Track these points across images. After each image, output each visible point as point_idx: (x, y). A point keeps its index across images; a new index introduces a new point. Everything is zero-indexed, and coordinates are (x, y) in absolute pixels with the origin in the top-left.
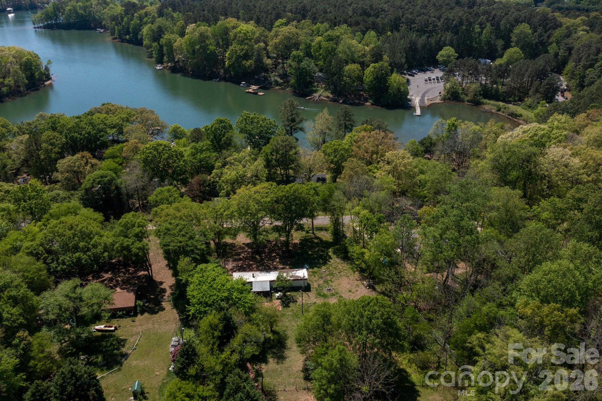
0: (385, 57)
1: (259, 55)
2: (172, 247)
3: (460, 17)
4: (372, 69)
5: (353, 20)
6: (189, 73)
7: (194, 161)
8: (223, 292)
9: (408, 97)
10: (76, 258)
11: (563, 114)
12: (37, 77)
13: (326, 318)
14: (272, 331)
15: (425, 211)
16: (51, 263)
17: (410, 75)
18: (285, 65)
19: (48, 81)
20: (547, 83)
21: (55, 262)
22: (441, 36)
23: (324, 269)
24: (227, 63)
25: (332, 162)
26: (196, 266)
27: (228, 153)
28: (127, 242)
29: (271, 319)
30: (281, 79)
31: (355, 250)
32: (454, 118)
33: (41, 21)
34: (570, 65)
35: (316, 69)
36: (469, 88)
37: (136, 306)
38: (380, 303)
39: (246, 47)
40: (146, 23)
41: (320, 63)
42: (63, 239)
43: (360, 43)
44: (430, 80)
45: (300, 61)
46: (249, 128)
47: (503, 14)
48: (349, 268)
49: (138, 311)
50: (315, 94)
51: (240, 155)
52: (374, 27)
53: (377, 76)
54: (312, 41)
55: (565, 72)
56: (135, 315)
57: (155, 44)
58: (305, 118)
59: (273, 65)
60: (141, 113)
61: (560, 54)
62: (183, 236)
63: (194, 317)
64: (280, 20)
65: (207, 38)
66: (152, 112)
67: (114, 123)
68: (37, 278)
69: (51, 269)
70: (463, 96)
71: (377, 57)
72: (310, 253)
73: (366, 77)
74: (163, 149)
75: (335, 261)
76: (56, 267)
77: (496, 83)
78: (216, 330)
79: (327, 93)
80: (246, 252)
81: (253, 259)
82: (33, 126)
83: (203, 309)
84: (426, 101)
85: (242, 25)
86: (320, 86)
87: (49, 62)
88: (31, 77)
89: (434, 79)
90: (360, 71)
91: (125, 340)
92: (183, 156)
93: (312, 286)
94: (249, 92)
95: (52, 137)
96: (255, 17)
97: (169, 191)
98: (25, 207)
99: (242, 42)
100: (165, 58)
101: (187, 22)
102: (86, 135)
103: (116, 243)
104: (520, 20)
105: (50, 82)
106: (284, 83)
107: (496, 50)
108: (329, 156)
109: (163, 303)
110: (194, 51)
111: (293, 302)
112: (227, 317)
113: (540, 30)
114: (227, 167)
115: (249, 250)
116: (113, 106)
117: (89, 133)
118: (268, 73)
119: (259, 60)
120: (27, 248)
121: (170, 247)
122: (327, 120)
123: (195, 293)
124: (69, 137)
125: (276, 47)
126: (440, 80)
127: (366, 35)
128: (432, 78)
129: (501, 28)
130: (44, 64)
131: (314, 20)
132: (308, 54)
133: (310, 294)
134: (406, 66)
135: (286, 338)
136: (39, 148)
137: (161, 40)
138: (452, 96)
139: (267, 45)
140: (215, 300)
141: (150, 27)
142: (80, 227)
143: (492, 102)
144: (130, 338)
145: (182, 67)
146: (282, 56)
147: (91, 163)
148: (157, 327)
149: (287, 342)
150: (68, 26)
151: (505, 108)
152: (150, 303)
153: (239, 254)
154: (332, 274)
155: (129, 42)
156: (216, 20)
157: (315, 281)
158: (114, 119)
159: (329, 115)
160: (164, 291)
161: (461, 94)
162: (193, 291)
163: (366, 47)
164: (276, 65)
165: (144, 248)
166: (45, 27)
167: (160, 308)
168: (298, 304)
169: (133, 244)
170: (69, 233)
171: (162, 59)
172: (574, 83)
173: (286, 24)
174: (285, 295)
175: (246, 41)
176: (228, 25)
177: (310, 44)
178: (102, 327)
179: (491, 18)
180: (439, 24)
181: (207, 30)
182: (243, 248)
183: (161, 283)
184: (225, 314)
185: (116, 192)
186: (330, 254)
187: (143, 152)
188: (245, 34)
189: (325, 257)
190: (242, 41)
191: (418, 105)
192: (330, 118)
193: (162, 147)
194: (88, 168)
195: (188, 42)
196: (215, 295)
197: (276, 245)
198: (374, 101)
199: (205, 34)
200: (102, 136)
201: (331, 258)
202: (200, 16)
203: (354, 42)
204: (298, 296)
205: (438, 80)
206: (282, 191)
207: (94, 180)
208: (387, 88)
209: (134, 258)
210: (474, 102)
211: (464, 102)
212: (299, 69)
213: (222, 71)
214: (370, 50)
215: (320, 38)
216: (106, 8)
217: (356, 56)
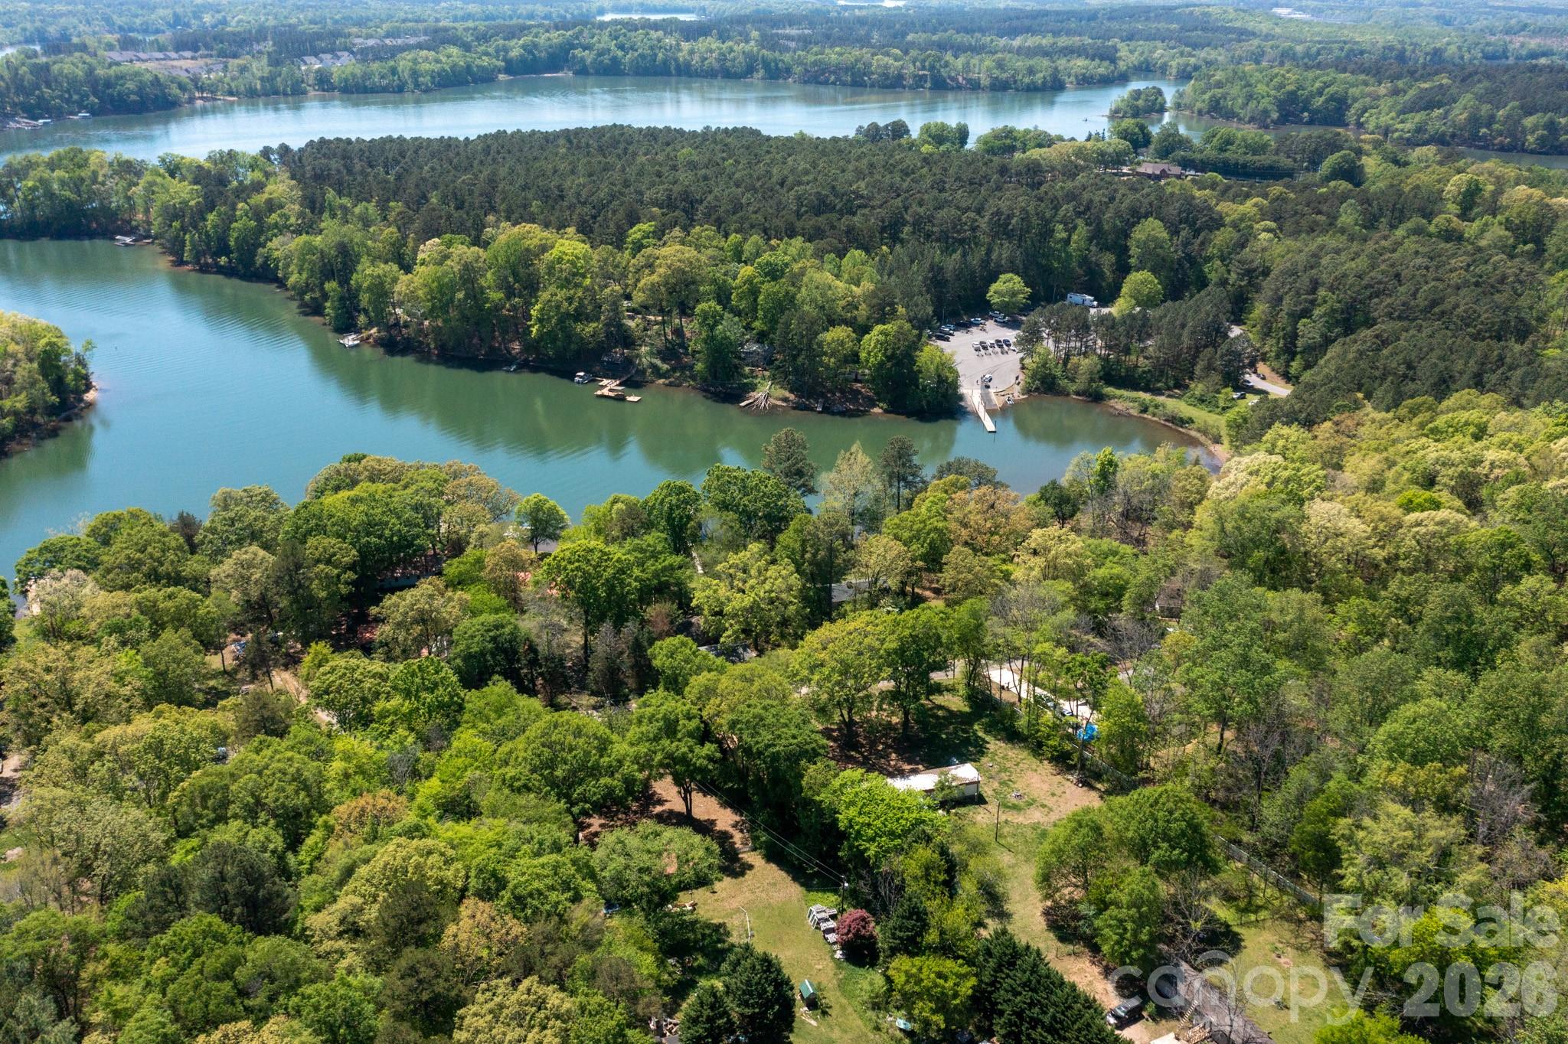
0: (899, 309)
1: (612, 311)
4: (882, 338)
5: (808, 225)
6: (431, 354)
9: (959, 392)
12: (70, 384)
17: (939, 338)
19: (88, 392)
22: (990, 250)
23: (986, 761)
24: (534, 330)
30: (664, 360)
32: (1111, 449)
34: (1260, 309)
35: (747, 338)
36: (1076, 366)
39: (579, 293)
41: (759, 324)
43: (839, 278)
44: (985, 348)
45: (717, 324)
47: (1105, 199)
48: (1028, 755)
50: (755, 395)
52: (852, 235)
53: (893, 353)
54: (730, 275)
55: (1248, 321)
57: (331, 285)
60: (457, 474)
61: (1231, 283)
64: (639, 226)
65: (481, 274)
70: (1063, 382)
71: (884, 308)
72: (943, 736)
73: (868, 353)
74: (600, 560)
75: (997, 746)
77: (1128, 353)
79: (781, 390)
84: (993, 397)
85: (556, 239)
86: (760, 375)
88: (57, 388)
89: (992, 346)
90: (852, 341)
91: (723, 925)
93: (985, 795)
94: (603, 396)
95: (332, 549)
99: (568, 282)
100: (362, 319)
103: (655, 753)
104: (1143, 210)
105: (91, 393)
106: (674, 369)
107: (1102, 275)
109: (741, 856)
110: (448, 303)
113: (1185, 232)
116: (381, 462)
118: (633, 349)
119: (615, 322)
121: (778, 749)
123: (865, 820)
125: (654, 292)
126: (1006, 348)
127: (846, 260)
128: (988, 343)
129: (1106, 227)
130: (74, 348)
131: (721, 226)
133: (988, 807)
134: (935, 322)
137: (354, 276)
138: (1042, 383)
143: (1124, 393)
144: (729, 919)
145: (409, 338)
147: (452, 600)
148: (763, 895)
151: (1156, 407)
154: (1005, 769)
155: (229, 272)
159: (865, 455)
160: (727, 834)
161: (1062, 380)
163: (854, 288)
167: (744, 864)
171: (355, 319)
172: (1272, 345)
173: (657, 236)
175: (577, 280)
176: (525, 242)
177: (726, 282)
179: (1083, 209)
180: (982, 224)
181: (479, 256)
183: (712, 822)
185: (532, 655)
186: (980, 734)
188: (572, 264)
189: (976, 741)
190: (569, 280)
191: (981, 408)
192: (871, 462)
193: (595, 554)
195: (429, 282)
197: (873, 728)
198: (890, 403)
199: (475, 265)
201: (987, 742)
202: (443, 223)
203: (828, 277)
204: (972, 814)
205: (1001, 346)
208: (914, 376)
209: (699, 777)
210: (1090, 395)
211: (1068, 395)
212: (713, 340)
213: (515, 346)
214: (865, 295)
215: (750, 270)
216: (136, 184)
217: (838, 308)
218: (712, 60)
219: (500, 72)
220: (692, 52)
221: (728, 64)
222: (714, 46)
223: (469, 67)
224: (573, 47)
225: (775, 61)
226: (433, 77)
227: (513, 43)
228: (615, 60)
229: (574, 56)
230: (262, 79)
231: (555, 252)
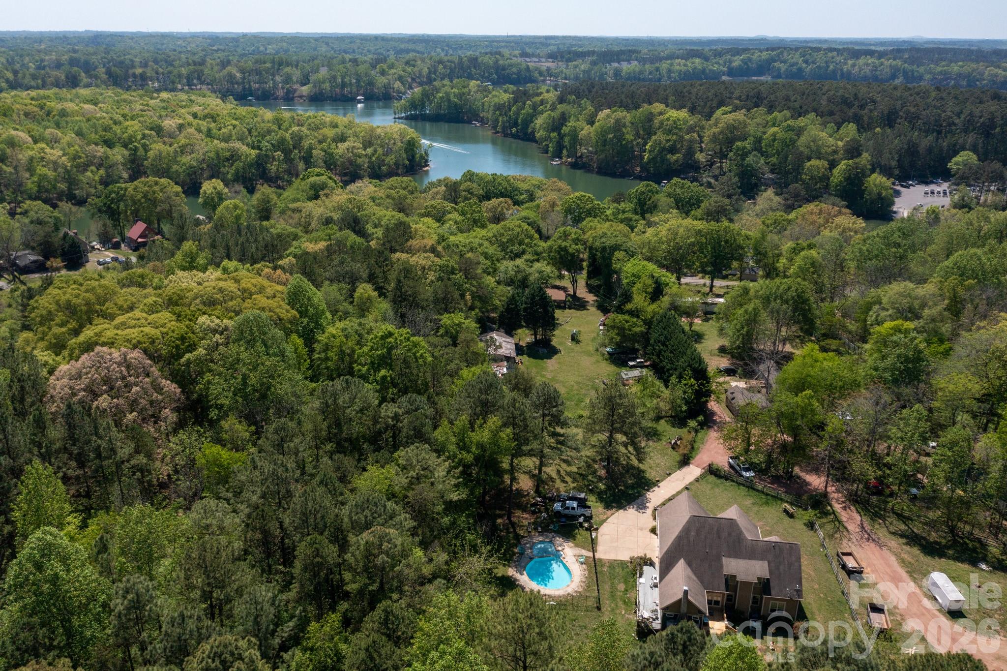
0: (866, 155)
1: (690, 148)
3: (991, 113)
5: (826, 109)
6: (593, 170)
9: (893, 208)
12: (417, 159)
17: (902, 186)
18: (724, 164)
19: (425, 167)
22: (959, 138)
24: (646, 157)
27: (653, 215)
30: (716, 180)
33: (404, 109)
35: (766, 169)
37: (566, 301)
39: (674, 138)
40: (542, 112)
41: (773, 160)
43: (831, 136)
44: (933, 193)
45: (744, 155)
46: (679, 191)
49: (567, 306)
51: (666, 216)
52: (855, 119)
53: (850, 176)
54: (764, 133)
56: (565, 309)
57: (554, 135)
59: (707, 162)
60: (554, 182)
64: (723, 108)
65: (624, 126)
71: (853, 151)
73: (835, 177)
74: (587, 200)
82: (447, 181)
85: (672, 111)
89: (939, 192)
90: (826, 170)
91: (557, 319)
95: (470, 187)
96: (689, 104)
99: (670, 132)
100: (565, 152)
101: (598, 109)
105: (427, 168)
109: (587, 307)
110: (605, 141)
118: (699, 172)
119: (690, 153)
125: (714, 139)
126: (948, 194)
127: (841, 128)
128: (936, 192)
131: (771, 109)
132: (757, 148)
134: (897, 172)
136: (458, 196)
137: (564, 128)
139: (702, 137)
141: (550, 115)
144: (562, 318)
145: (585, 163)
146: (721, 152)
149: (704, 336)
150: (436, 118)
155: (515, 136)
156: (637, 107)
158: (525, 186)
159: (775, 195)
163: (839, 142)
164: (711, 164)
166: (407, 118)
171: (561, 152)
173: (730, 112)
175: (675, 131)
176: (653, 110)
177: (761, 137)
180: (957, 121)
181: (625, 117)
188: (675, 122)
192: (776, 198)
193: (586, 198)
195: (599, 130)
199: (623, 121)
202: (616, 102)
203: (823, 134)
205: (945, 193)
208: (862, 193)
212: (742, 165)
213: (638, 169)
214: (844, 146)
215: (775, 129)
216: (487, 96)
217: (823, 151)
218: (867, 70)
219: (724, 74)
220: (854, 65)
221: (878, 73)
222: (870, 62)
223: (704, 71)
224: (775, 61)
225: (913, 71)
226: (680, 74)
227: (736, 58)
228: (800, 70)
229: (774, 66)
230: (584, 71)
231: (667, 116)
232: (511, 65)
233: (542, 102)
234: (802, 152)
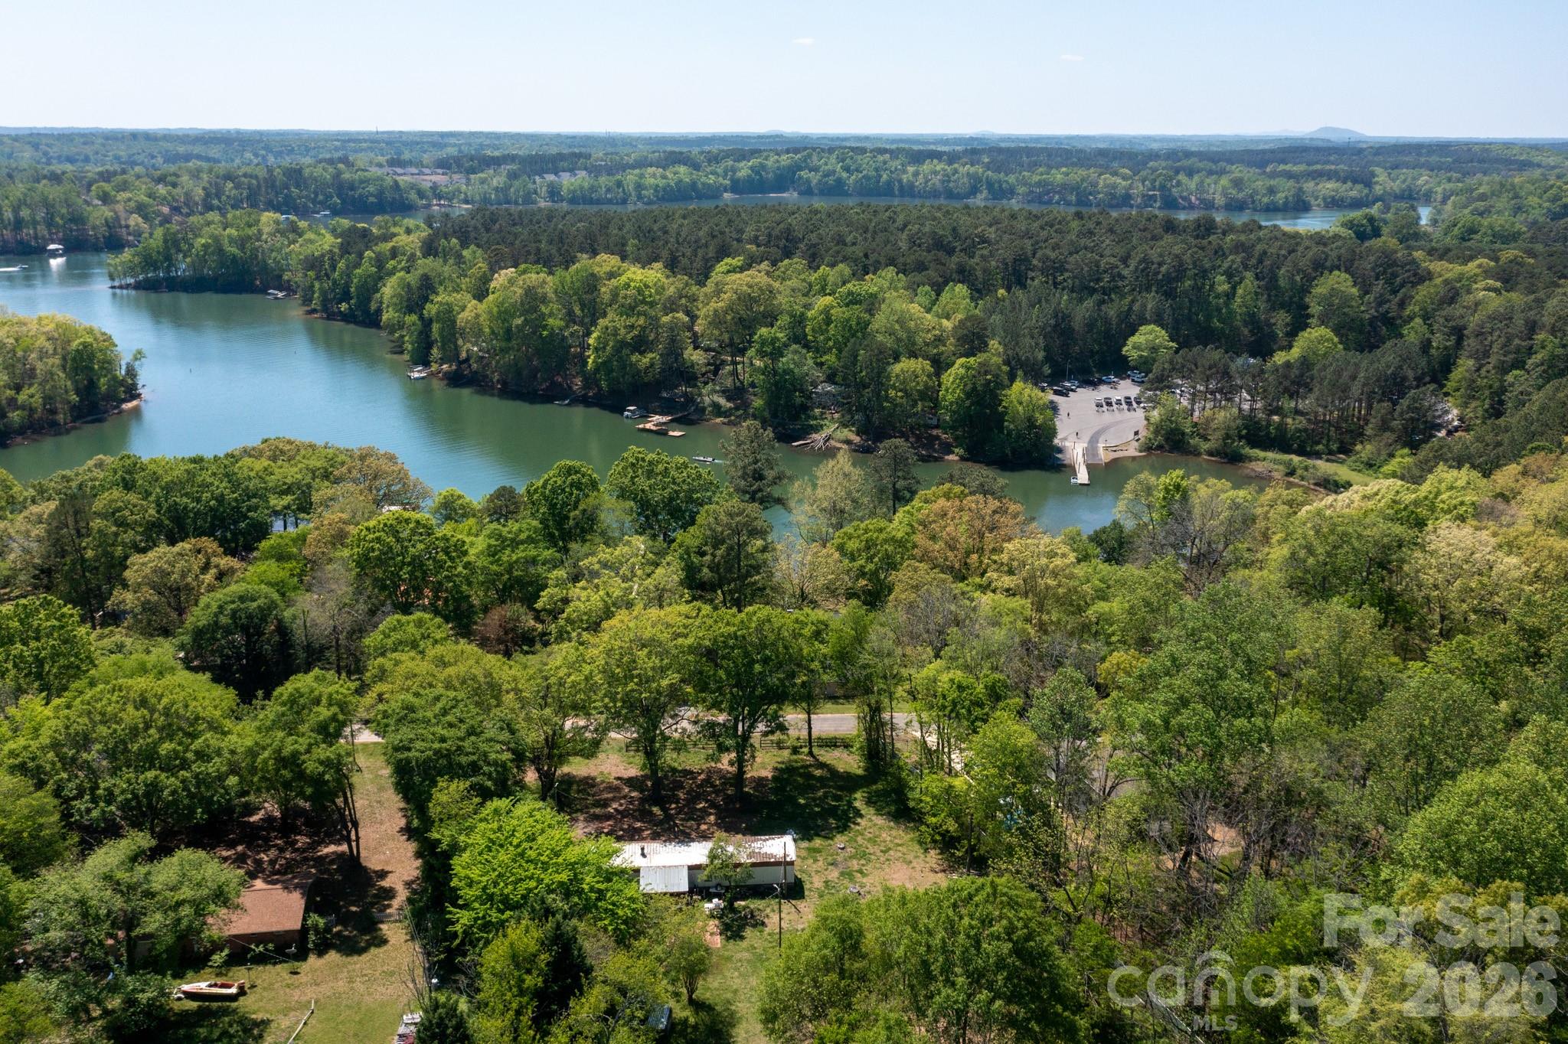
0: (994, 344)
1: (673, 340)
2: (417, 754)
3: (1177, 256)
4: (962, 371)
5: (910, 259)
6: (493, 387)
7: (494, 567)
8: (557, 872)
9: (1056, 441)
10: (146, 785)
11: (1459, 468)
12: (104, 388)
13: (849, 939)
14: (691, 1001)
15: (1118, 664)
16: (75, 798)
17: (1056, 393)
18: (739, 367)
19: (129, 401)
20: (1408, 407)
21: (87, 797)
22: (1133, 301)
23: (840, 840)
24: (590, 361)
25: (862, 574)
26: (482, 804)
27: (586, 548)
28: (291, 745)
29: (690, 954)
30: (729, 399)
31: (925, 788)
32: (1180, 472)
33: (130, 270)
34: (1464, 366)
35: (819, 374)
36: (1209, 421)
37: (304, 930)
38: (1005, 894)
39: (641, 321)
40: (391, 273)
41: (830, 358)
42: (115, 731)
43: (928, 311)
44: (1109, 404)
45: (776, 353)
46: (643, 483)
47: (1283, 252)
48: (912, 840)
49: (311, 946)
50: (814, 436)
51: (617, 553)
52: (963, 275)
53: (974, 389)
54: (808, 307)
55: (1450, 385)
56: (302, 955)
57: (411, 319)
58: (789, 473)
59: (709, 364)
60: (362, 458)
61: (1434, 344)
62: (451, 725)
63: (469, 939)
64: (728, 260)
65: (544, 300)
66: (392, 458)
67: (289, 480)
68: (30, 835)
69: (72, 815)
70: (1195, 441)
71: (972, 340)
72: (802, 801)
73: (947, 390)
74: (414, 532)
75: (872, 823)
76: (88, 811)
77: (1278, 411)
78: (529, 972)
79: (846, 431)
80: (624, 797)
81: (644, 815)
82: (74, 484)
83: (494, 916)
84: (1101, 451)
85: (633, 269)
86: (829, 417)
87: (139, 355)
88: (88, 390)
89: (1119, 402)
90: (929, 376)
91: (265, 1023)
92: (465, 553)
93: (807, 886)
94: (644, 430)
95: (120, 504)
96: (665, 254)
97: (420, 623)
98: (21, 656)
99: (630, 310)
100: (435, 352)
101: (494, 267)
102: (213, 503)
103: (264, 749)
104: (1328, 264)
105: (135, 403)
106: (737, 408)
107: (1273, 336)
108: (853, 559)
109: (382, 926)
110: (508, 331)
111: (754, 926)
112: (562, 935)
113: (1379, 287)
114: (583, 583)
115: (633, 794)
116: (290, 442)
117: (220, 499)
118: (695, 386)
119: (674, 351)
120: (12, 754)
121: (412, 754)
122: (846, 475)
123: (475, 873)
124: (165, 506)
125: (717, 320)
126: (1135, 405)
127: (944, 294)
128: (1114, 401)
129: (1282, 283)
130: (125, 359)
131: (814, 260)
132: (798, 337)
133: (801, 904)
134: (1047, 370)
135: (732, 1021)
136: (84, 531)
137: (428, 306)
138: (1167, 439)
139: (693, 318)
140: (530, 890)
141: (402, 279)
142: (165, 701)
143: (1270, 455)
144: (281, 1016)
145: (476, 372)
146: (731, 344)
147: (217, 566)
148: (362, 988)
149: (734, 1032)
150: (197, 285)
151: (1306, 469)
152: (345, 927)
153: (605, 804)
154: (863, 855)
155: (348, 318)
156: (568, 261)
157: (817, 872)
158: (291, 473)
159: (854, 465)
160: (390, 894)
161: (1192, 436)
162: (468, 867)
163: (945, 322)
164: (716, 366)
165: (339, 763)
166: (137, 286)
167: (375, 938)
168: (767, 930)
169: (308, 751)
170: (132, 715)
171: (428, 353)
172: (1476, 409)
173: (742, 269)
174: (730, 908)
175: (641, 308)
176: (596, 269)
177: (802, 314)
178: (202, 986)
179: (1253, 261)
180: (1125, 272)
181: (544, 282)
182: (617, 789)
183: (383, 874)
184: (558, 926)
185: (277, 638)
186: (857, 804)
187: (359, 540)
188: (640, 291)
189: (845, 812)
190: (632, 308)
191: (1080, 459)
192: (857, 473)
193: (411, 526)
194: (209, 577)
195: (495, 309)
196: (531, 878)
197: (708, 781)
198: (968, 450)
199: (540, 290)
200: (255, 508)
201: (861, 816)
202: (529, 253)
203: (915, 308)
204: (768, 910)
205: (1129, 404)
206: (728, 624)
207: (220, 607)
208: (1000, 418)
209: (309, 791)
210: (1226, 455)
211: (1199, 454)
212: (775, 372)
213: (578, 382)
214: (954, 328)
215: (828, 299)
216: (294, 242)
217: (919, 341)
218: (936, 180)
219: (726, 191)
220: (916, 174)
221: (951, 185)
222: (938, 168)
223: (694, 184)
224: (801, 169)
225: (1000, 182)
226: (656, 191)
227: (742, 164)
228: (840, 182)
229: (800, 178)
230: (497, 189)
231: (623, 279)
232: (365, 181)
233: (394, 253)
234: (881, 344)
